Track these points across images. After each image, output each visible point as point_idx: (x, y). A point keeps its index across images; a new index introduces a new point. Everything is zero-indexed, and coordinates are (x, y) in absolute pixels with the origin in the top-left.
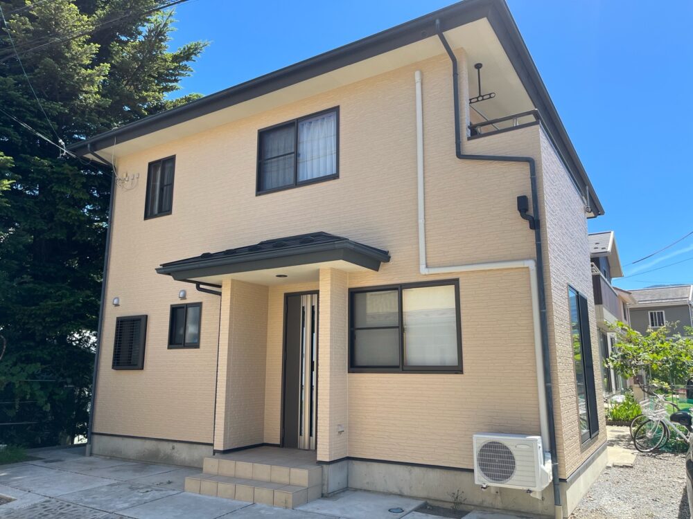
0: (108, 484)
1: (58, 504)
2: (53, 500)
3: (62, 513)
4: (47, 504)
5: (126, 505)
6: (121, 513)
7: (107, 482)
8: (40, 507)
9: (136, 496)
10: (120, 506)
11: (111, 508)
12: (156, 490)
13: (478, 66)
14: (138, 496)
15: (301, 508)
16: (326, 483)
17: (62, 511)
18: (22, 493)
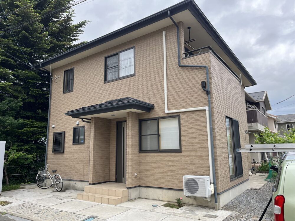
0: (48, 197)
1: (28, 204)
2: (27, 203)
3: (29, 208)
4: (24, 204)
5: (53, 204)
6: (51, 207)
7: (49, 196)
8: (21, 206)
9: (58, 201)
10: (51, 205)
11: (47, 205)
12: (66, 199)
13: (189, 28)
14: (59, 201)
15: (118, 205)
16: (130, 196)
17: (29, 207)
18: (16, 200)
